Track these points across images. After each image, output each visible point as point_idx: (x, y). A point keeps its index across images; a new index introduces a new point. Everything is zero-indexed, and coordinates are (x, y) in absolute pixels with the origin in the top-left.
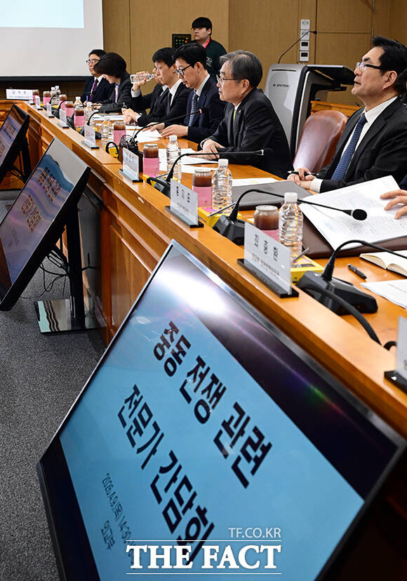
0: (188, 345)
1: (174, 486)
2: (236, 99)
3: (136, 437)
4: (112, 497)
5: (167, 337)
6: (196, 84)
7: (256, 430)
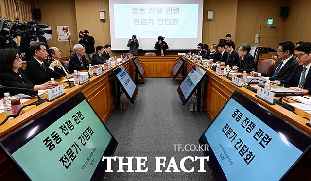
0: (243, 115)
1: (241, 147)
2: (243, 56)
3: (228, 135)
4: (223, 149)
5: (236, 113)
6: (230, 52)
7: (266, 135)
